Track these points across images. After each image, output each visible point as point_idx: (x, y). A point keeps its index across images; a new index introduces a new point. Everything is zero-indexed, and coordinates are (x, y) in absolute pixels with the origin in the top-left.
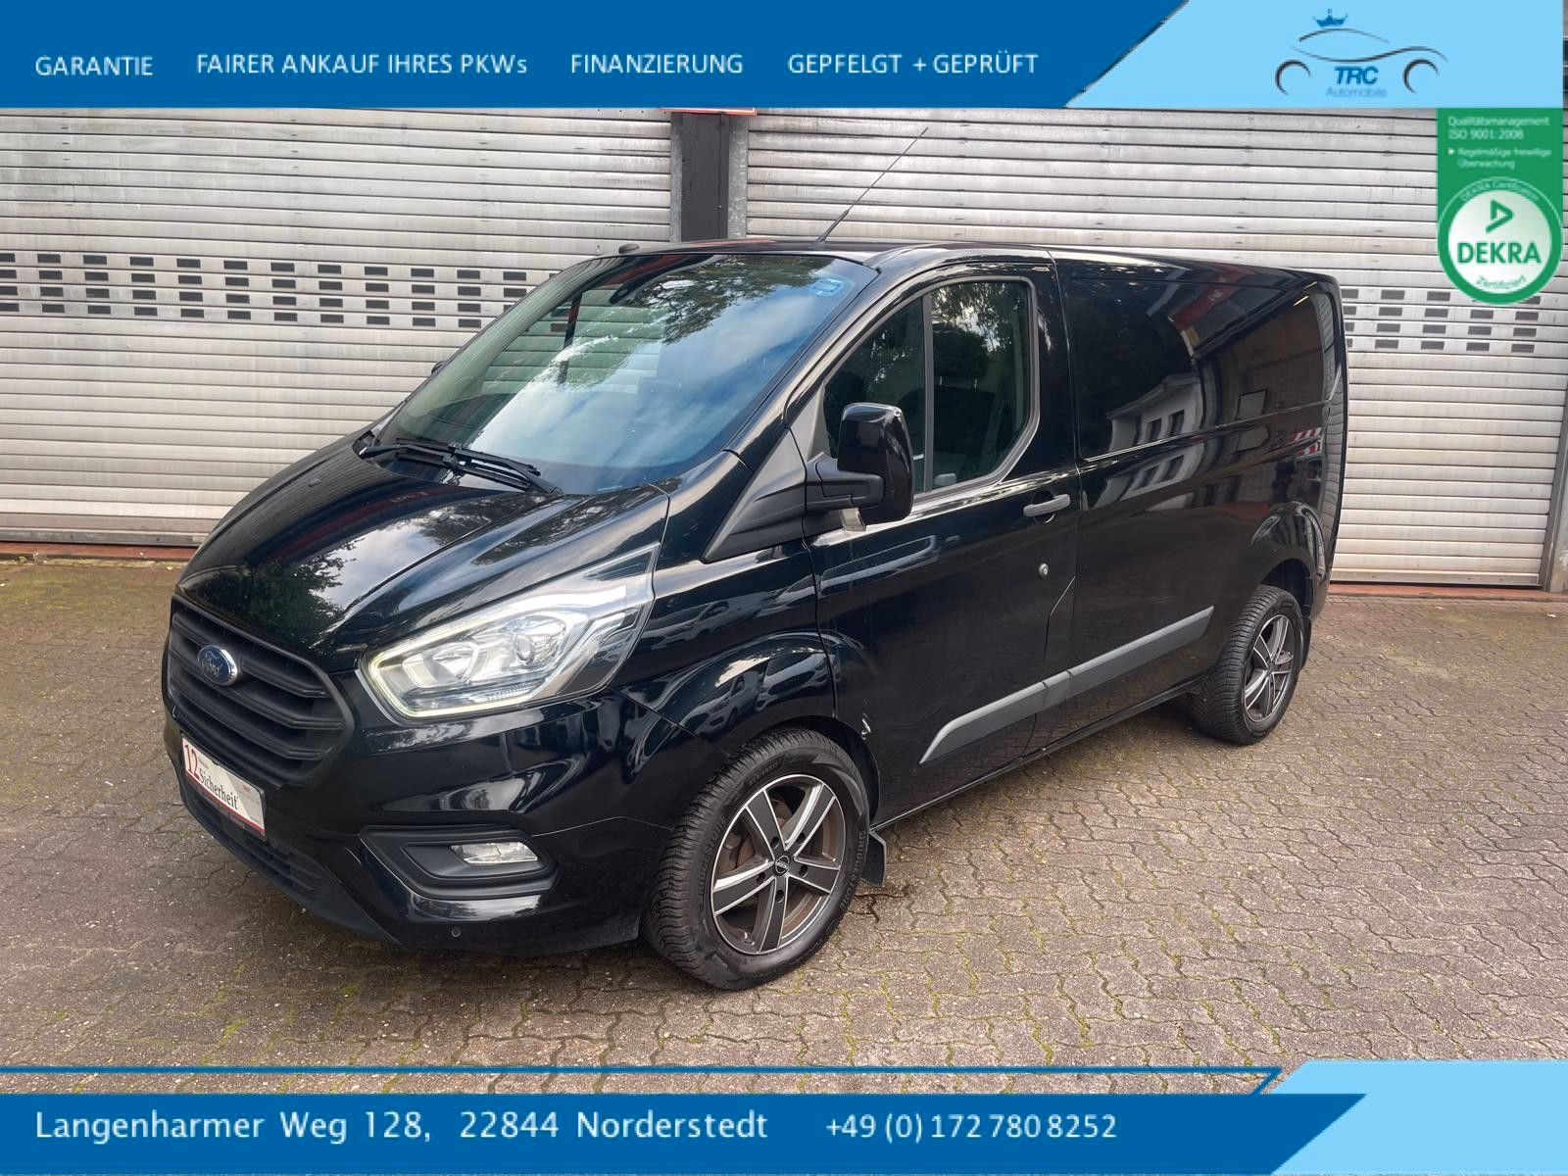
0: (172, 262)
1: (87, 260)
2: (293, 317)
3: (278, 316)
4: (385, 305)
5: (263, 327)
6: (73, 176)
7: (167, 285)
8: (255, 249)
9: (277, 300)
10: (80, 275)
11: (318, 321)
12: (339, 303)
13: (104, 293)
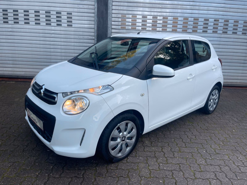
2: (7, 22)
3: (4, 22)
4: (28, 19)
9: (4, 18)
11: (13, 23)
12: (18, 19)
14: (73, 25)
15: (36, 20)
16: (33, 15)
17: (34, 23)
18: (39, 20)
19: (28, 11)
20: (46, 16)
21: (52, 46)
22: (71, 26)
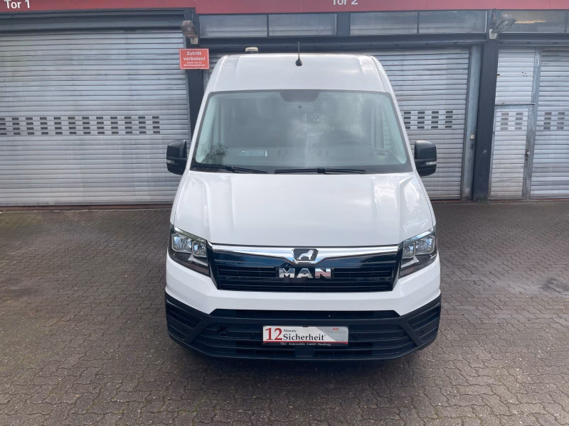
0: (38, 118)
1: (13, 119)
2: (75, 133)
3: (71, 133)
4: (103, 128)
5: (66, 136)
6: (8, 94)
7: (37, 124)
8: (63, 113)
10: (11, 124)
11: (83, 133)
12: (89, 128)
13: (19, 129)
14: (161, 132)
15: (112, 128)
16: (109, 123)
17: (110, 132)
18: (117, 128)
19: (102, 118)
20: (126, 123)
21: (134, 161)
22: (159, 132)
